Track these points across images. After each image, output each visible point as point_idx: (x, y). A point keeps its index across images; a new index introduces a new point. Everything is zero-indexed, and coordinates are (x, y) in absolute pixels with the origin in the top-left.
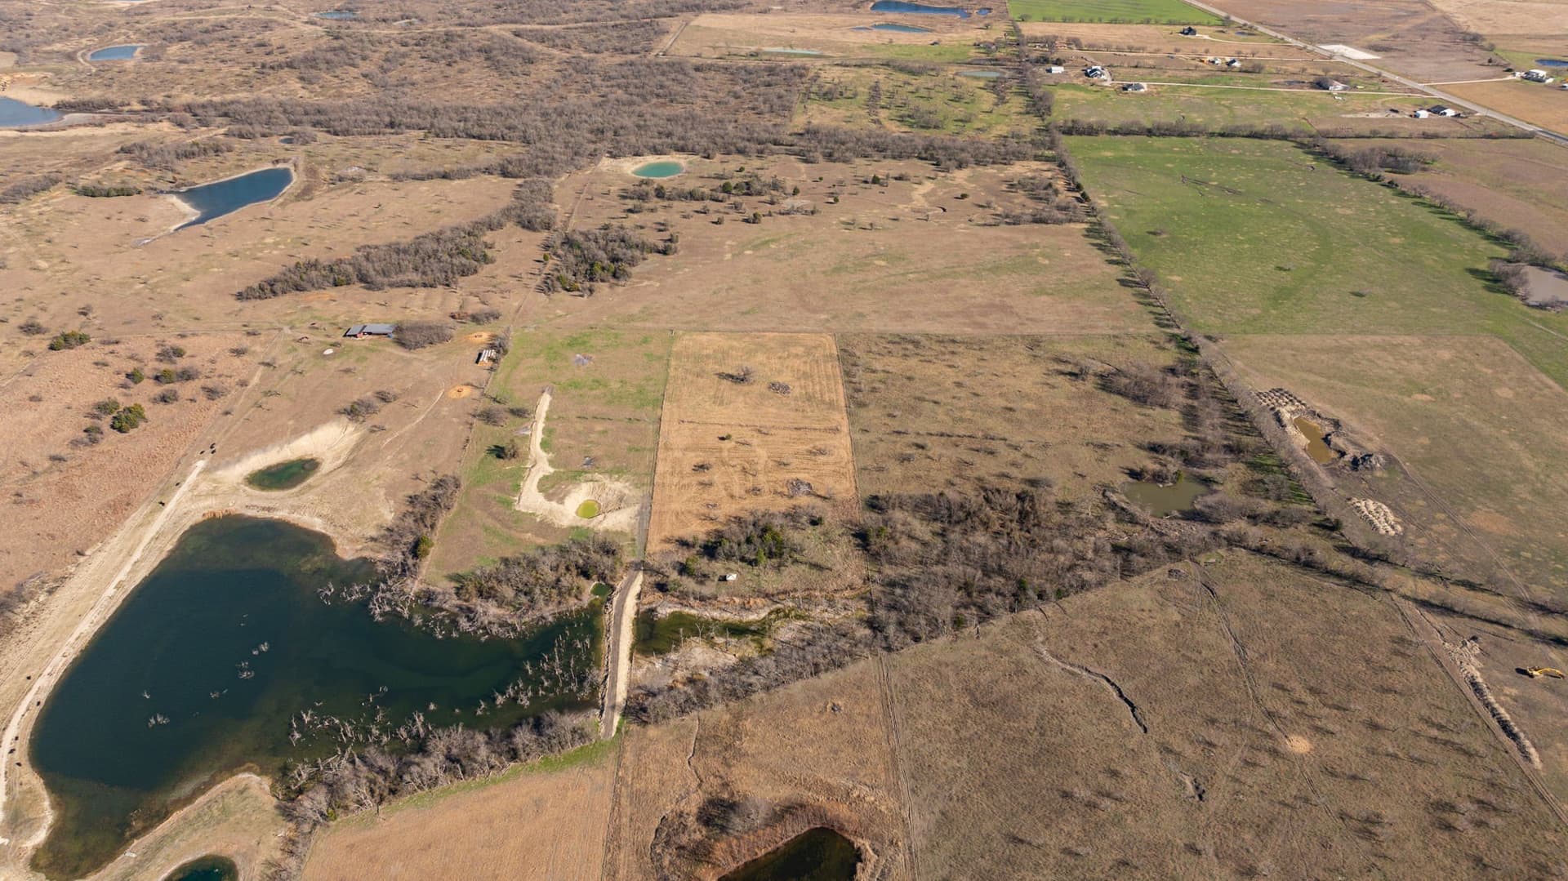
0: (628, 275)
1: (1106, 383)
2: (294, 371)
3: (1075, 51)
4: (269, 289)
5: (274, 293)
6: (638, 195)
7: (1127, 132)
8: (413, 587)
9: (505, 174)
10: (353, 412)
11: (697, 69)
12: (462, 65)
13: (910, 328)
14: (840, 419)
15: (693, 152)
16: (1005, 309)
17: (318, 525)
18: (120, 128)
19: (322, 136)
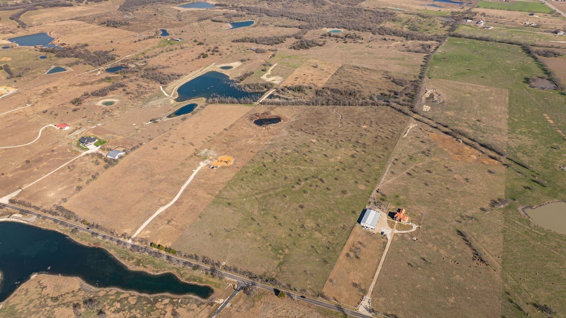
0: (309, 48)
1: (393, 81)
2: (235, 53)
5: (238, 42)
6: (324, 35)
8: (238, 84)
9: (299, 28)
10: (242, 61)
11: (365, 10)
12: (307, 4)
13: (360, 65)
14: (329, 76)
15: (347, 29)
16: (387, 66)
17: (228, 75)
18: (225, 10)
19: (265, 16)
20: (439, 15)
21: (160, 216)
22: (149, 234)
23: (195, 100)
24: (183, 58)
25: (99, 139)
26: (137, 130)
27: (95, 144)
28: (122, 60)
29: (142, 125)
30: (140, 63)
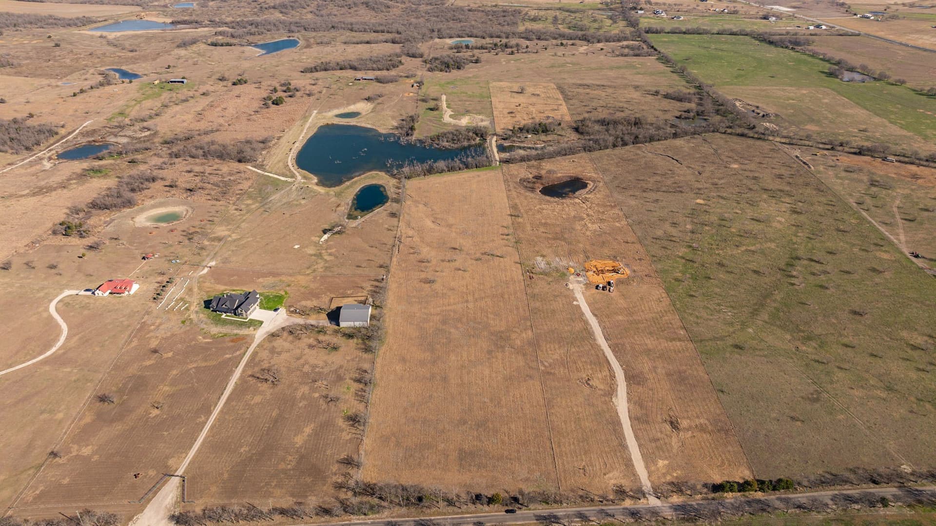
0: (464, 68)
1: (667, 96)
2: (339, 89)
3: (649, 6)
4: (315, 69)
5: (317, 71)
6: (458, 48)
7: (674, 33)
8: (414, 138)
9: (394, 42)
10: (368, 99)
11: (469, 10)
13: (585, 82)
14: (563, 103)
15: (476, 37)
16: (624, 78)
17: (369, 126)
18: (207, 29)
19: (304, 31)
20: (588, 7)
21: (639, 420)
22: (670, 468)
23: (365, 178)
24: (231, 111)
25: (261, 295)
26: (319, 255)
27: (262, 307)
28: (81, 133)
29: (316, 244)
30: (135, 131)
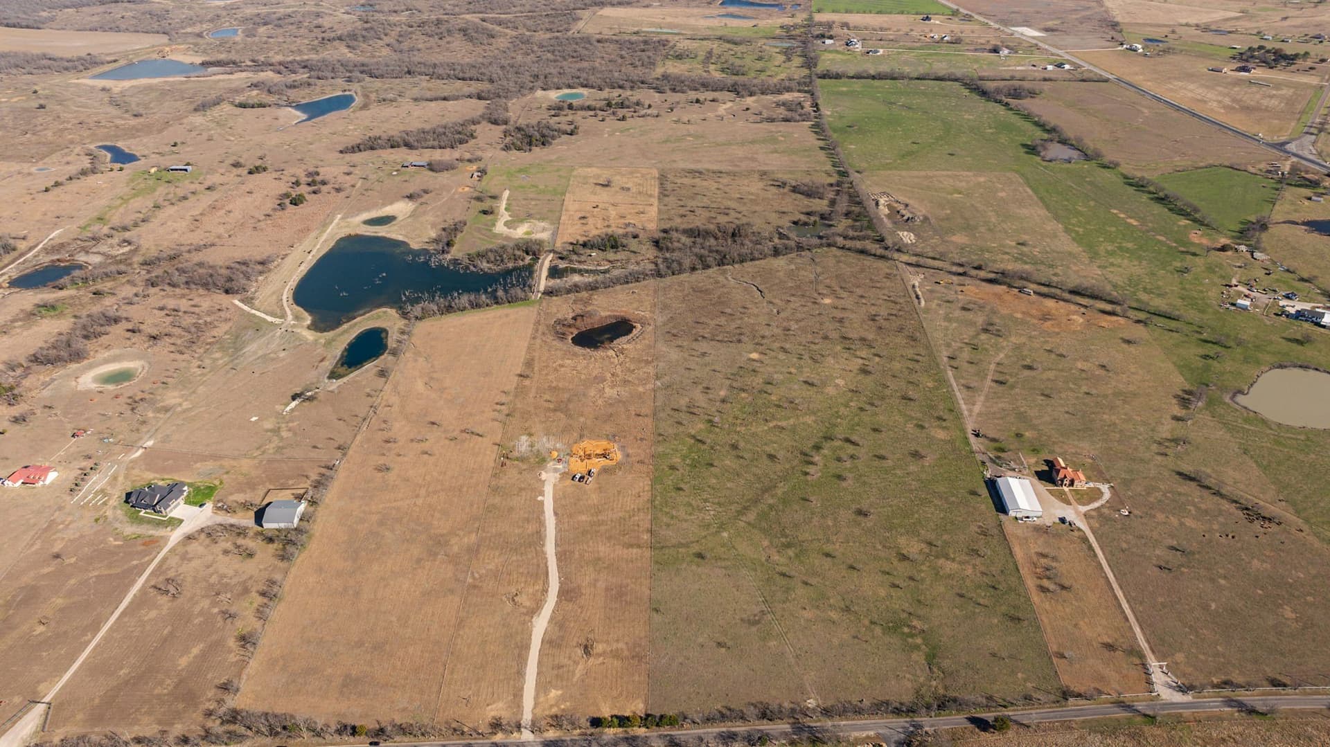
0: (550, 144)
1: (795, 190)
2: (378, 181)
3: (846, 30)
4: (356, 149)
5: (360, 151)
6: (557, 109)
7: (858, 77)
8: (449, 257)
9: (480, 98)
10: (410, 197)
11: (599, 41)
12: (449, 39)
13: (699, 167)
14: (655, 201)
15: (592, 87)
16: (753, 160)
17: (400, 238)
18: (244, 75)
19: (368, 79)
20: (761, 34)
21: (550, 643)
22: (562, 698)
23: (368, 319)
24: (237, 214)
25: (190, 485)
26: (276, 431)
27: (189, 502)
28: (44, 249)
29: (279, 415)
30: (112, 246)
